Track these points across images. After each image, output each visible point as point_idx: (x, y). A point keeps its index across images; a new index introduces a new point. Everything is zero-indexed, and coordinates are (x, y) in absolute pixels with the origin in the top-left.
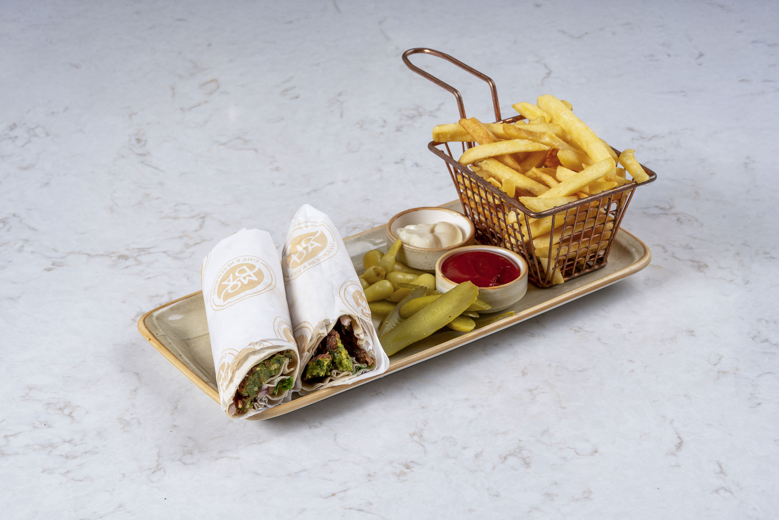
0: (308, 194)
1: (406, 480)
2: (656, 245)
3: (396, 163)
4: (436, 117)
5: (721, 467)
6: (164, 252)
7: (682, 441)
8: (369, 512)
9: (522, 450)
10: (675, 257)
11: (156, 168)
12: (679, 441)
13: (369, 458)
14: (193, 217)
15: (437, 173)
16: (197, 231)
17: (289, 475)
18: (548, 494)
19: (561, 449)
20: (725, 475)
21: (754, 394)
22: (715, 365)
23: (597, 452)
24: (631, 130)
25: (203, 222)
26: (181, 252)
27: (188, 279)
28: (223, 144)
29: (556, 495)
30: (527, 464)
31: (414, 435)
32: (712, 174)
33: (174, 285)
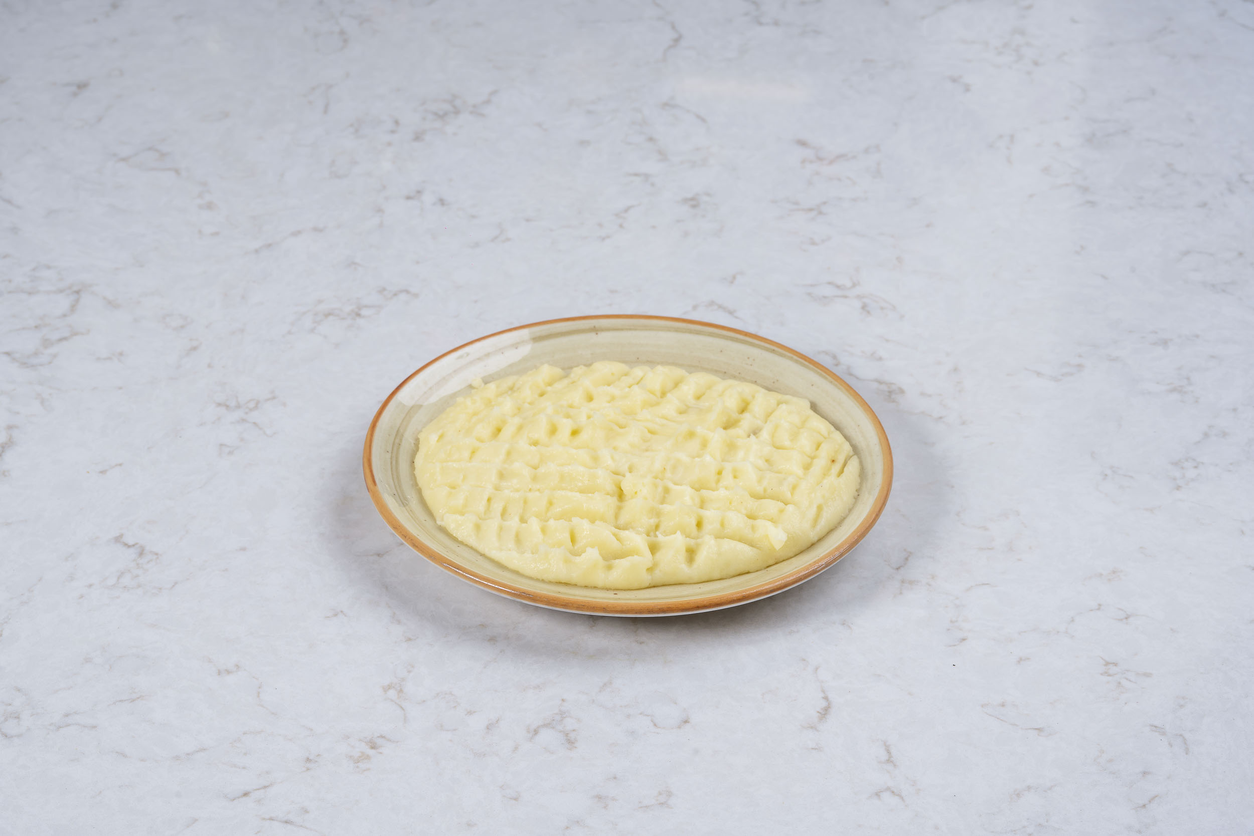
0: (257, 251)
1: (368, 769)
2: (823, 352)
3: (409, 198)
4: (482, 115)
5: (889, 752)
6: (8, 354)
7: (829, 704)
8: (301, 826)
9: (564, 718)
10: (851, 374)
11: (9, 202)
12: (824, 704)
13: (312, 730)
14: (61, 291)
15: (473, 217)
16: (65, 316)
17: (177, 758)
18: (599, 797)
19: (629, 716)
20: (895, 766)
21: (957, 621)
22: (897, 569)
23: (688, 722)
24: (802, 143)
25: (77, 301)
26: (36, 354)
27: (42, 402)
28: (124, 160)
29: (614, 799)
30: (570, 742)
31: (389, 688)
32: (928, 226)
33: (18, 413)
